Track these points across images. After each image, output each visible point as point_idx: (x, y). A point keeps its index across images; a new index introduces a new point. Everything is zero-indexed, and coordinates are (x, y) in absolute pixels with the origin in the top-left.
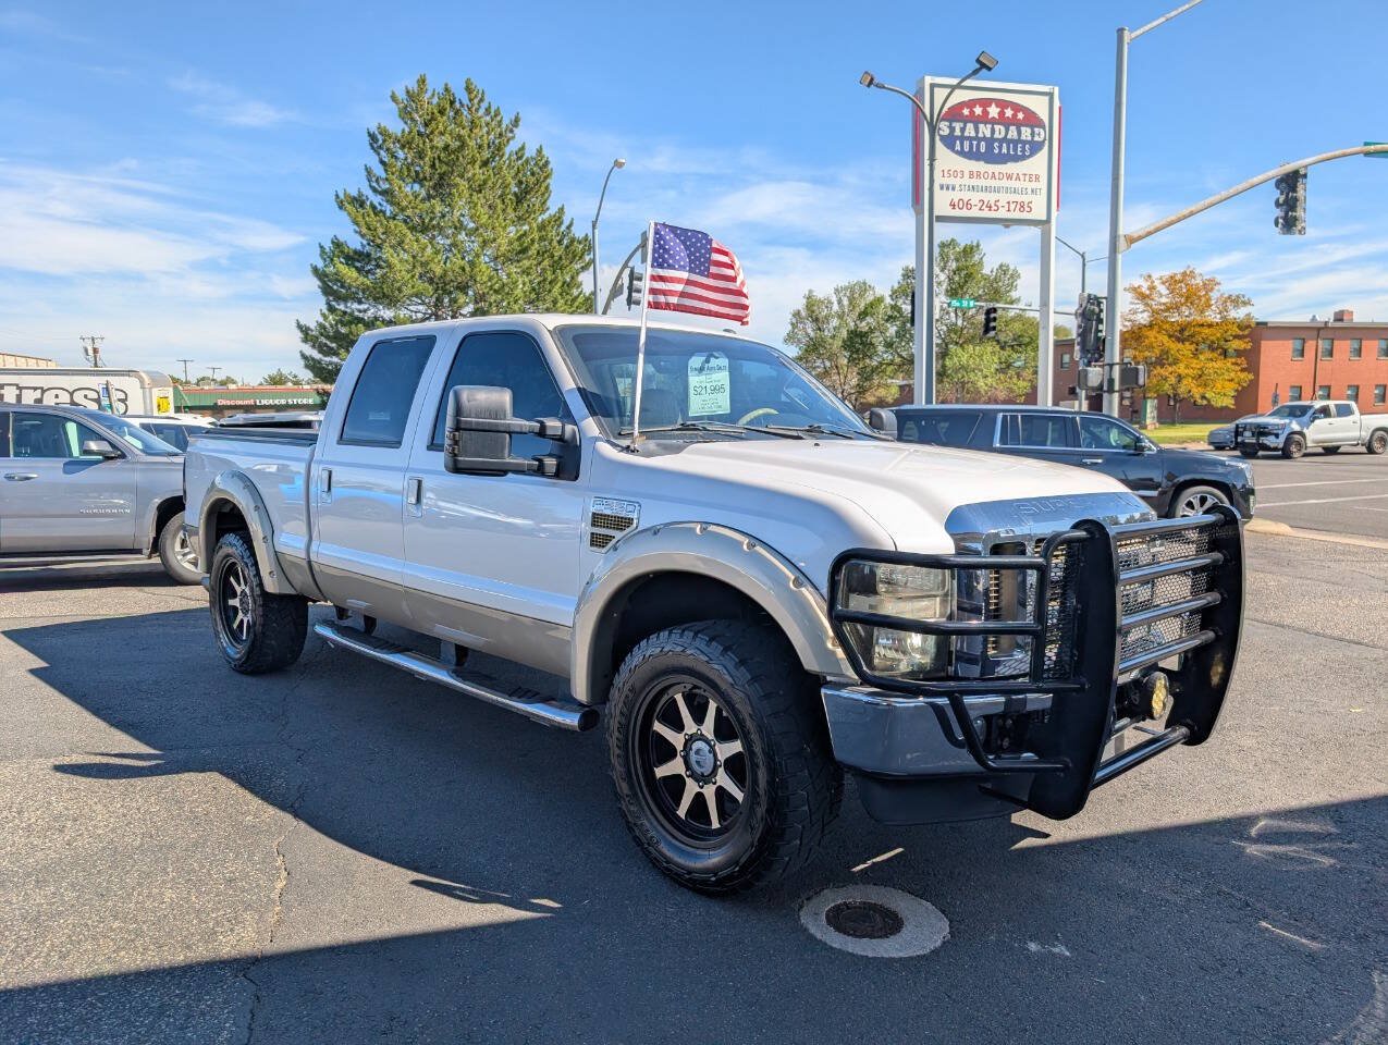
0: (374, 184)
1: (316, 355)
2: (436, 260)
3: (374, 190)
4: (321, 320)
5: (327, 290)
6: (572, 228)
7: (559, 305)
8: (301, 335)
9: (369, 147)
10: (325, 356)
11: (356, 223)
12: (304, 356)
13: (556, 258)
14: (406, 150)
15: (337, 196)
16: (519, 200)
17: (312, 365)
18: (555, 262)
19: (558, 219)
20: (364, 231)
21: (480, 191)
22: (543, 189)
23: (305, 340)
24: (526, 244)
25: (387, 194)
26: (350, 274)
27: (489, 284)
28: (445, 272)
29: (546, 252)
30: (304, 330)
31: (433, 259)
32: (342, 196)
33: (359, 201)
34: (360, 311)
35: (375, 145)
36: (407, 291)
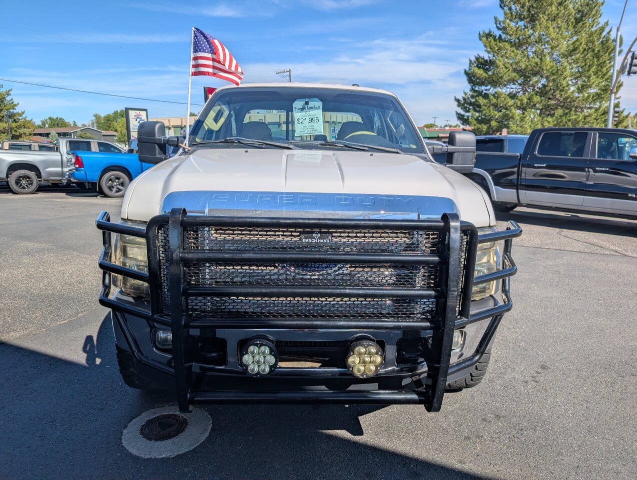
0: (498, 25)
1: (462, 112)
2: (523, 60)
3: (498, 28)
4: (464, 95)
5: (470, 81)
6: (611, 33)
7: (591, 78)
8: (457, 103)
9: (499, 6)
10: (466, 113)
11: (485, 46)
12: (457, 114)
13: (596, 52)
14: (516, 5)
15: (480, 34)
16: (578, 21)
17: (460, 117)
18: (596, 54)
19: (602, 29)
20: (489, 49)
21: (554, 20)
22: (594, 12)
23: (459, 106)
24: (577, 46)
25: (504, 29)
26: (480, 72)
27: (551, 70)
28: (527, 66)
29: (589, 49)
30: (458, 101)
31: (521, 60)
32: (481, 34)
33: (489, 35)
34: (486, 90)
35: (502, 5)
36: (506, 78)
